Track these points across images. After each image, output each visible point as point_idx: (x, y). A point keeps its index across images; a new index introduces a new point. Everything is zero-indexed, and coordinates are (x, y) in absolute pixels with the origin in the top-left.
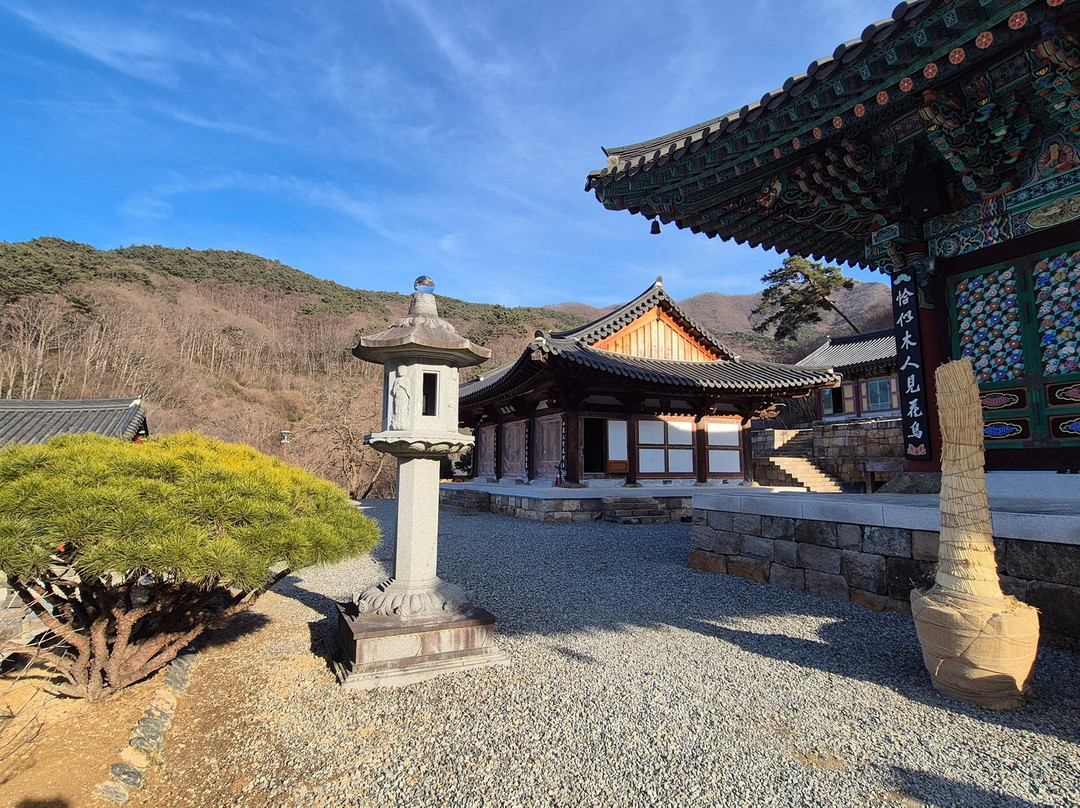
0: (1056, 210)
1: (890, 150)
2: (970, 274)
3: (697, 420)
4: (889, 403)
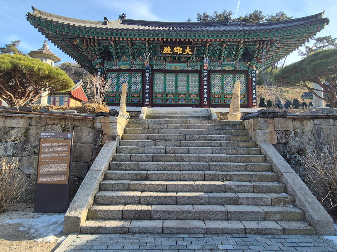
0: (124, 66)
1: (102, 45)
2: (110, 73)
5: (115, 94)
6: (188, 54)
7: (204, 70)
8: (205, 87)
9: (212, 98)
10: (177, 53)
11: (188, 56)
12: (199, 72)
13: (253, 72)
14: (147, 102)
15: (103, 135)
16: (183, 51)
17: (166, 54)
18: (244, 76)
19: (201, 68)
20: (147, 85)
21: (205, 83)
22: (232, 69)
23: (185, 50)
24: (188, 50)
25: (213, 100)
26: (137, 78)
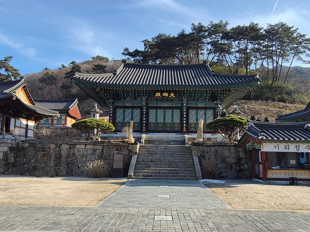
0: (128, 104)
2: (119, 108)
3: (27, 121)
4: (48, 122)
5: (122, 124)
6: (172, 97)
7: (184, 107)
8: (185, 119)
9: (189, 127)
10: (165, 96)
11: (172, 98)
12: (181, 108)
13: (218, 108)
14: (144, 129)
15: (132, 152)
16: (169, 95)
17: (157, 97)
18: (212, 111)
19: (182, 106)
20: (144, 117)
21: (185, 116)
22: (204, 106)
23: (170, 95)
24: (172, 95)
25: (190, 128)
26: (137, 112)
